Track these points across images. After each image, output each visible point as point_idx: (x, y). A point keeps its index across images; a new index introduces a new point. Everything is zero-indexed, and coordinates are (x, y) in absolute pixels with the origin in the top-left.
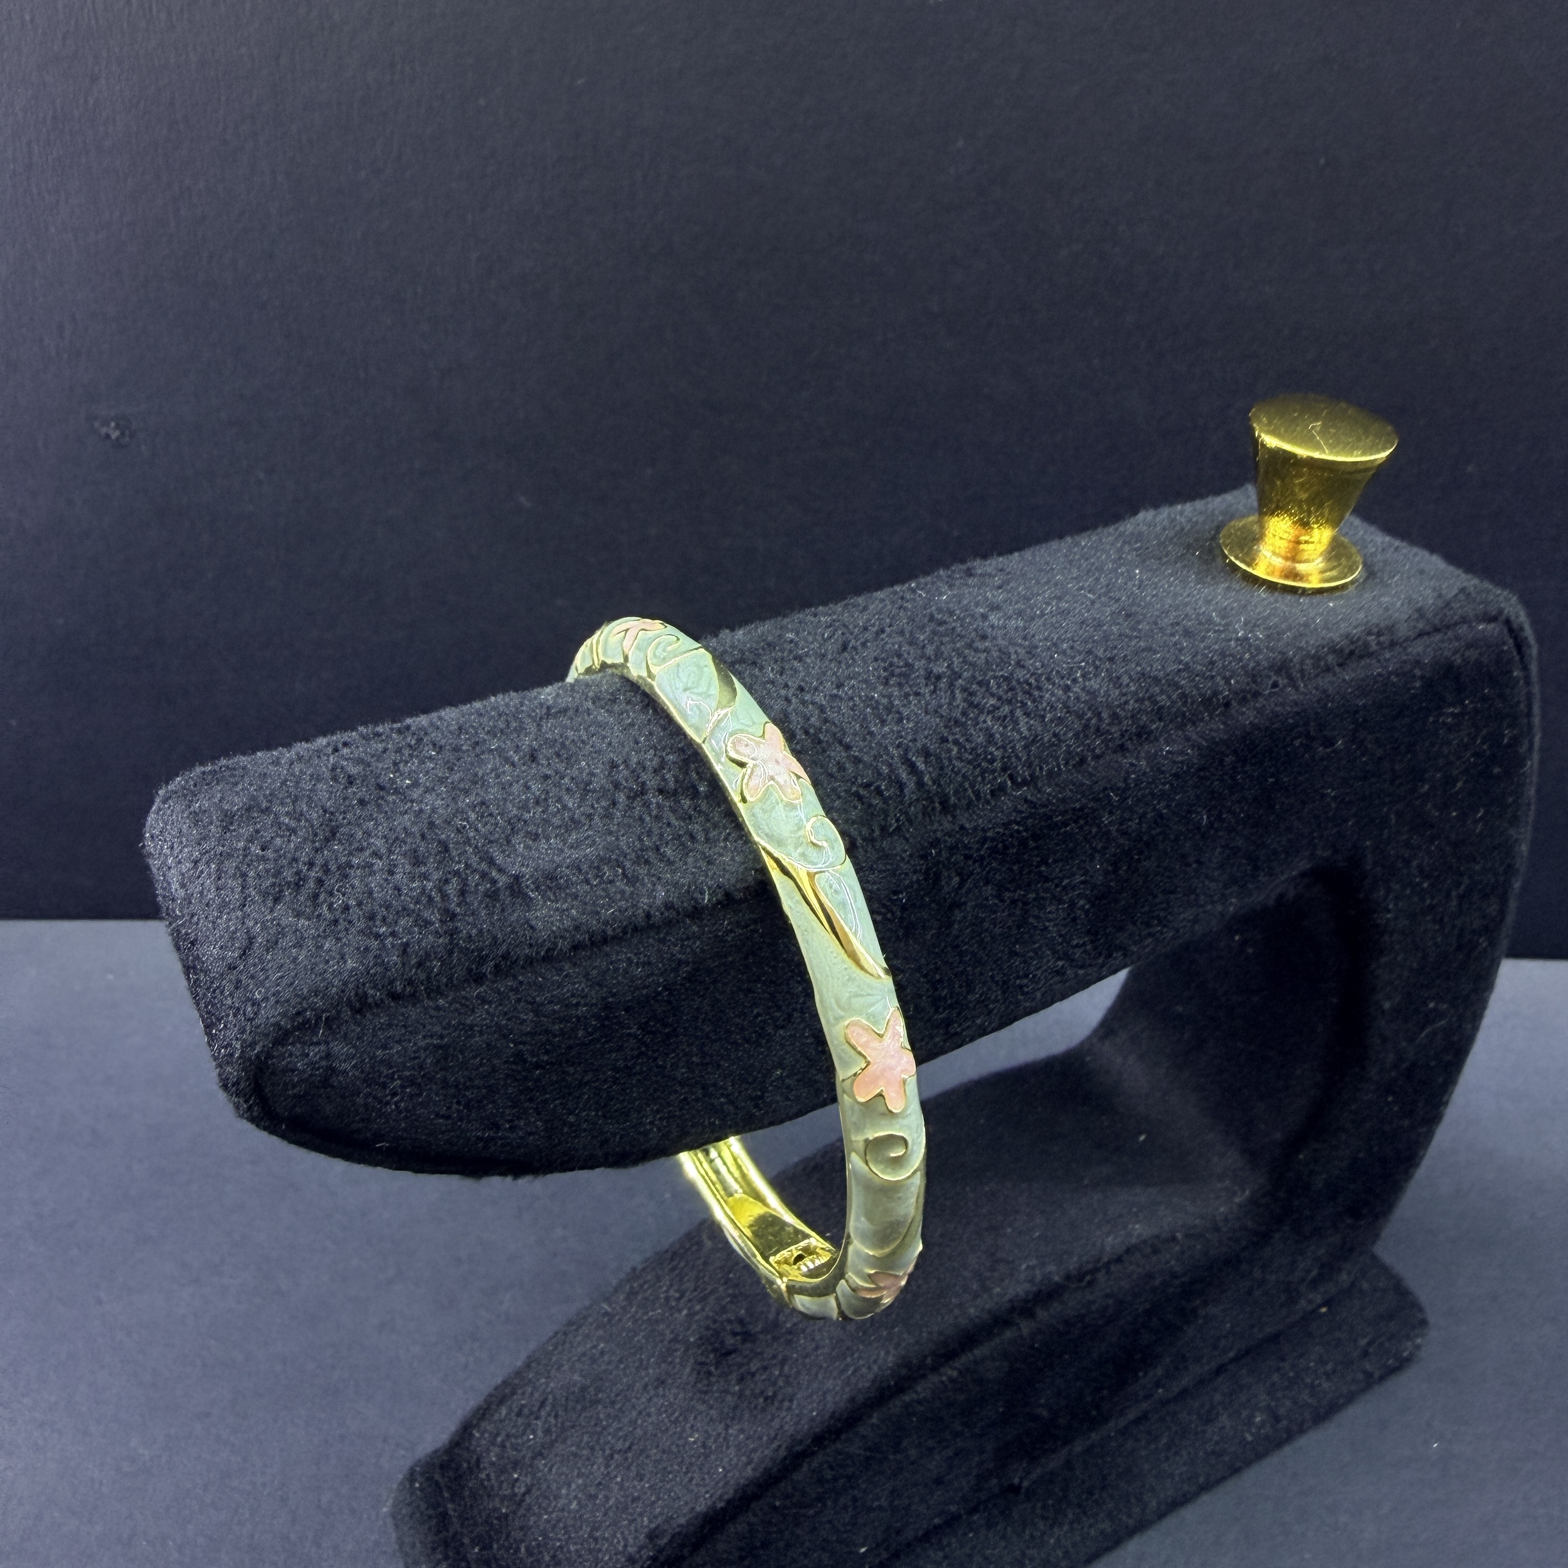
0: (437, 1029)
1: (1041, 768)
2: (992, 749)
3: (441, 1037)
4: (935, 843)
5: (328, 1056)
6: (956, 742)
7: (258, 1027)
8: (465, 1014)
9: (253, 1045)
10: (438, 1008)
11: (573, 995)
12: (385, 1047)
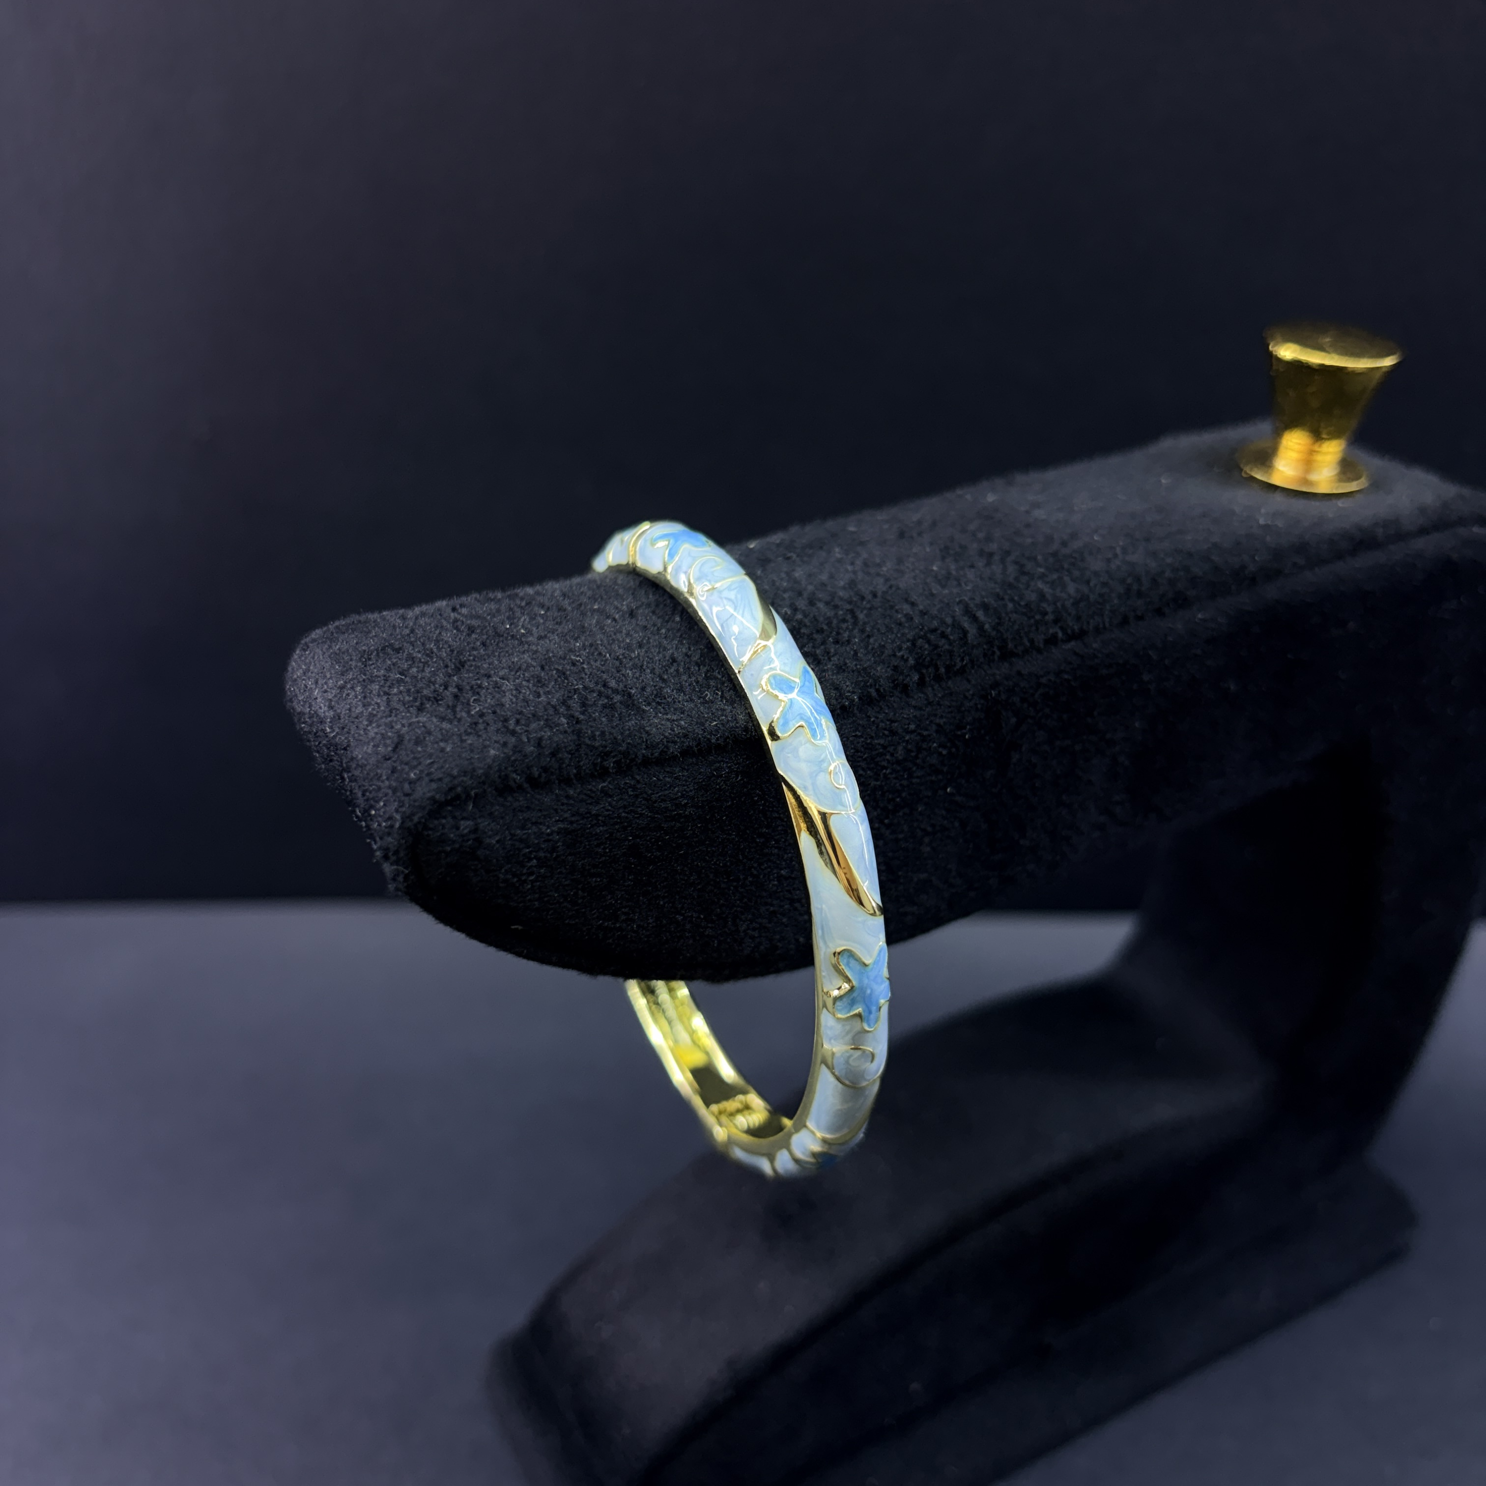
0: (567, 815)
1: (1088, 623)
2: (1044, 605)
3: (572, 823)
4: (995, 685)
5: (475, 830)
6: (1012, 600)
7: (415, 801)
8: (591, 804)
9: (410, 817)
10: (568, 797)
11: (683, 796)
12: (523, 828)
